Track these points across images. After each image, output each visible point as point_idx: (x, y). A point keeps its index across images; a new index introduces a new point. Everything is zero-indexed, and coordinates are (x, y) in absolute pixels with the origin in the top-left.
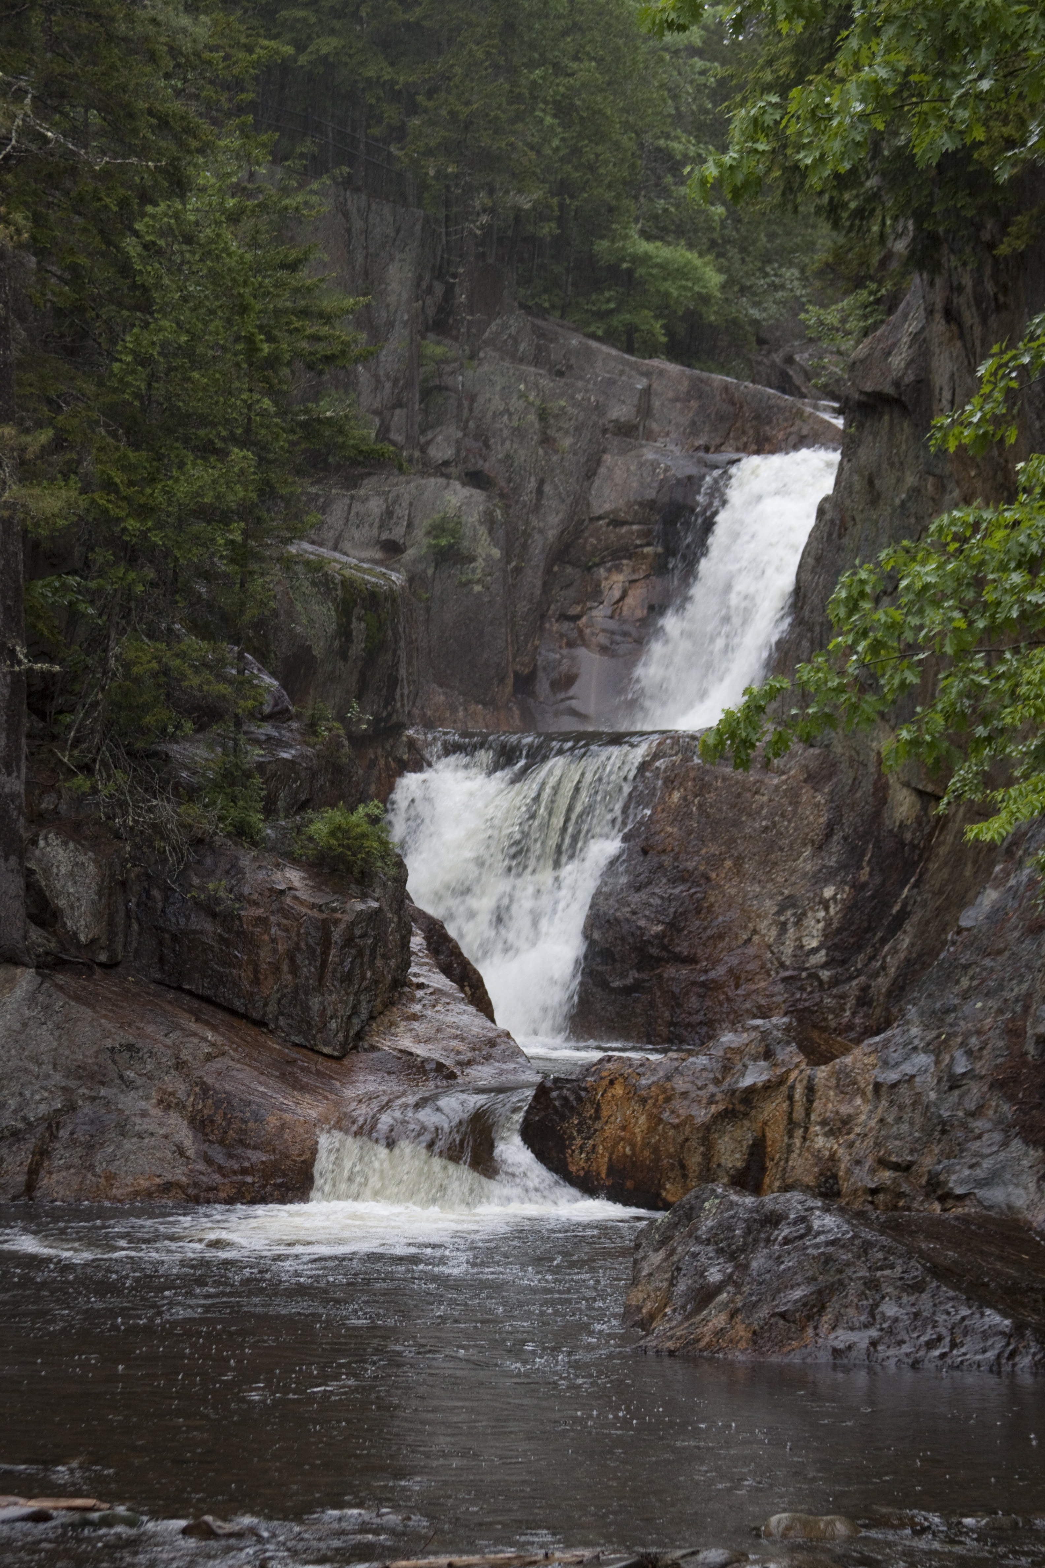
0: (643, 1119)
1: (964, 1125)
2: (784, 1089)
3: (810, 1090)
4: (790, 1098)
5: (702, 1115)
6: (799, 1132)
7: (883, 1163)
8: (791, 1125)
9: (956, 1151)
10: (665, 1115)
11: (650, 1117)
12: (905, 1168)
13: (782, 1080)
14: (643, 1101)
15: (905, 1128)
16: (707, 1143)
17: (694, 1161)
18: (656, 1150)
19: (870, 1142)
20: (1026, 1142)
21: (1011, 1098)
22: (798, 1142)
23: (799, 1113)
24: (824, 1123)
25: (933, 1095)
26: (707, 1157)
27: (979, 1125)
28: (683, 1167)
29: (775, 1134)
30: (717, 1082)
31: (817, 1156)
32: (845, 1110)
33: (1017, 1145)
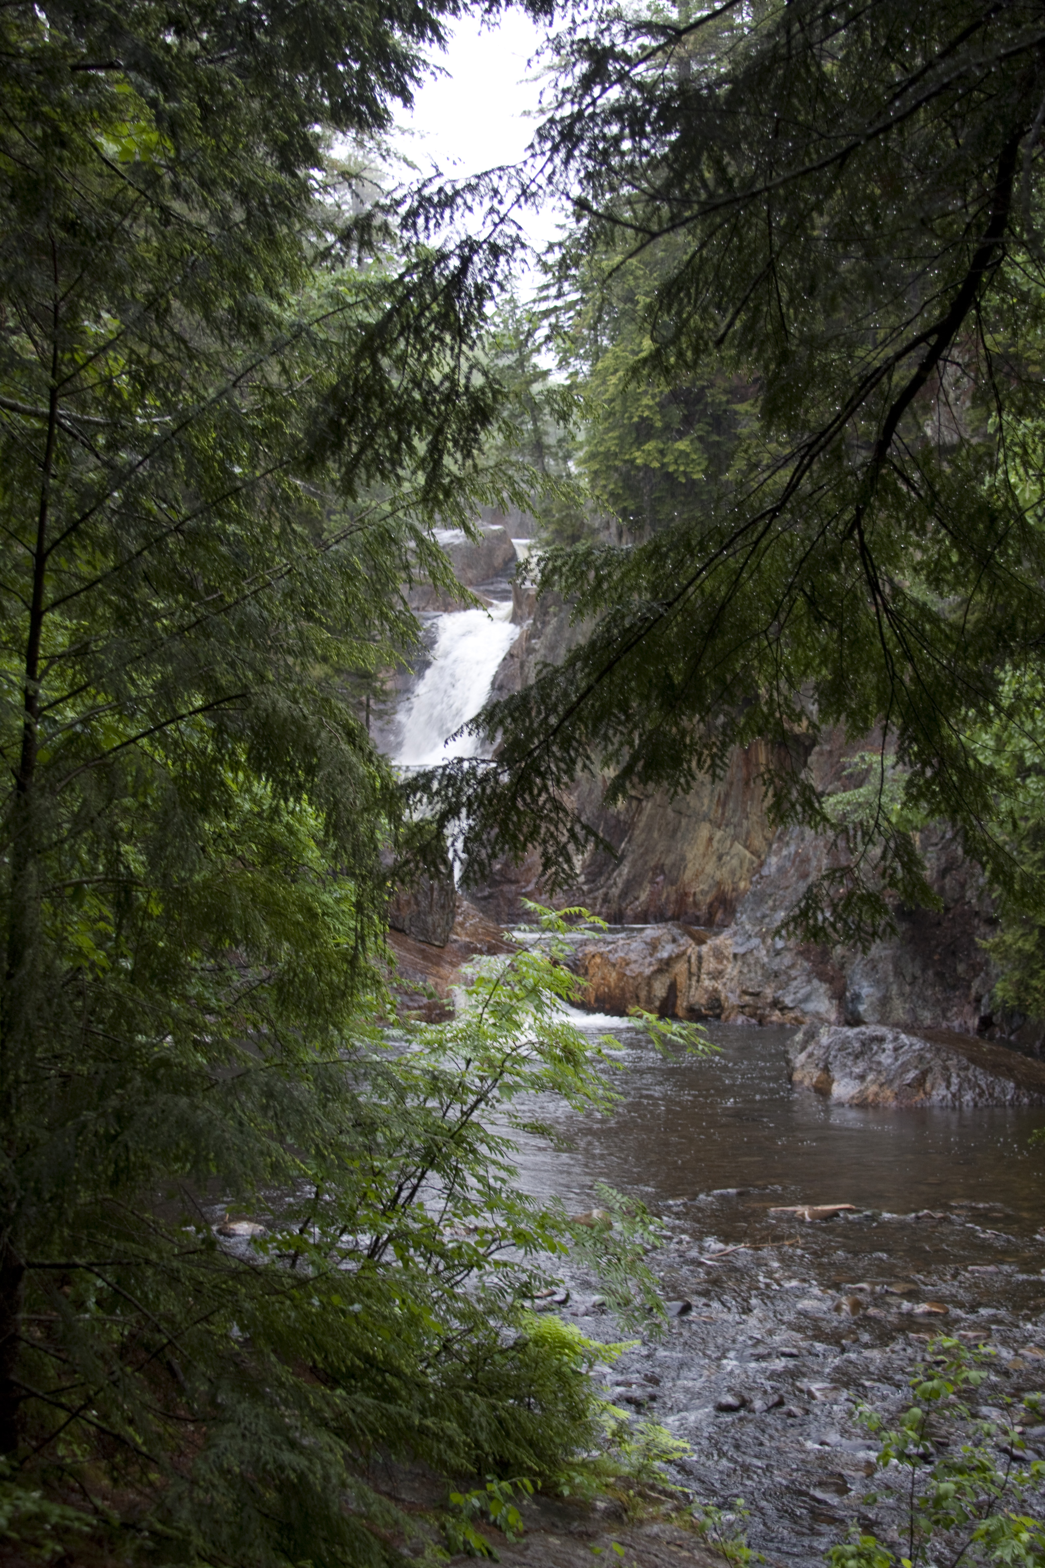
0: (614, 974)
1: (786, 973)
2: (685, 958)
3: (700, 958)
4: (689, 961)
5: (648, 971)
6: (695, 978)
7: (745, 993)
8: (690, 974)
9: (784, 986)
10: (628, 973)
11: (618, 973)
12: (756, 995)
13: (684, 953)
14: (614, 965)
15: (753, 975)
16: (649, 985)
17: (643, 994)
18: (623, 989)
19: (735, 982)
20: (821, 980)
21: (808, 959)
22: (694, 983)
23: (694, 969)
24: (709, 974)
25: (766, 960)
26: (649, 992)
27: (793, 973)
28: (637, 997)
29: (682, 980)
30: (651, 955)
31: (706, 990)
32: (720, 967)
33: (816, 982)
